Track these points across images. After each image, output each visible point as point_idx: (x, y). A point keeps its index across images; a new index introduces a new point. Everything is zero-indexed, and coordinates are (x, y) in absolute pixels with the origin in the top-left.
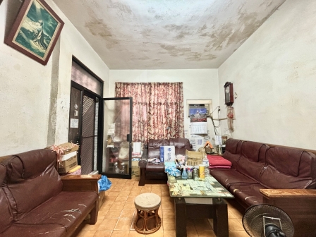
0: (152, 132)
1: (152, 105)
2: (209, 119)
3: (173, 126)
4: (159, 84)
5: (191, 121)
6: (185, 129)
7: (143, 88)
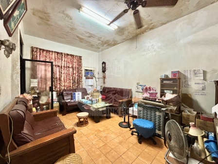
0: (63, 85)
1: (63, 68)
2: (94, 78)
3: (76, 81)
4: (68, 55)
5: (86, 79)
6: (83, 83)
7: (56, 55)
